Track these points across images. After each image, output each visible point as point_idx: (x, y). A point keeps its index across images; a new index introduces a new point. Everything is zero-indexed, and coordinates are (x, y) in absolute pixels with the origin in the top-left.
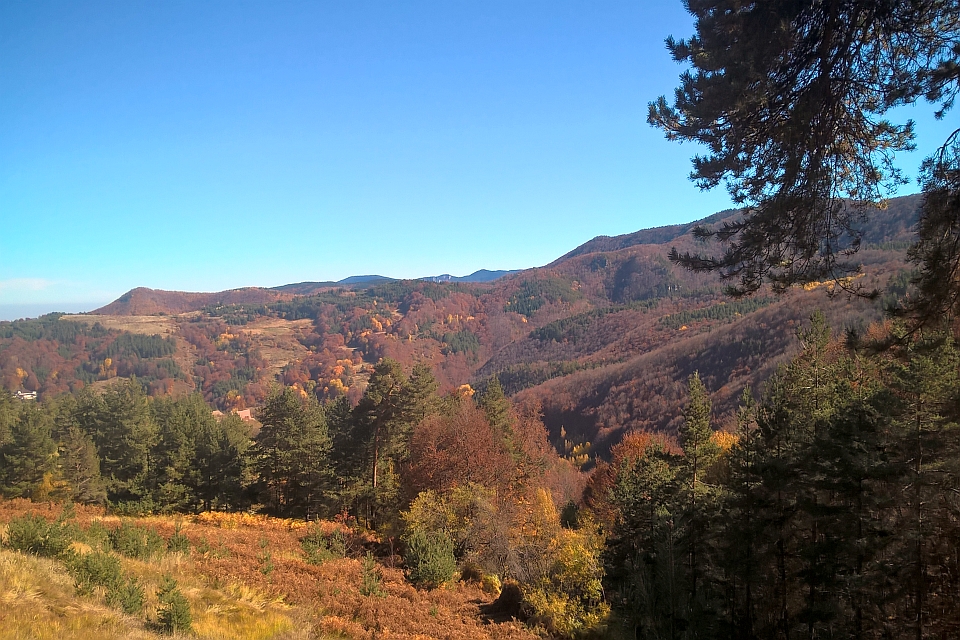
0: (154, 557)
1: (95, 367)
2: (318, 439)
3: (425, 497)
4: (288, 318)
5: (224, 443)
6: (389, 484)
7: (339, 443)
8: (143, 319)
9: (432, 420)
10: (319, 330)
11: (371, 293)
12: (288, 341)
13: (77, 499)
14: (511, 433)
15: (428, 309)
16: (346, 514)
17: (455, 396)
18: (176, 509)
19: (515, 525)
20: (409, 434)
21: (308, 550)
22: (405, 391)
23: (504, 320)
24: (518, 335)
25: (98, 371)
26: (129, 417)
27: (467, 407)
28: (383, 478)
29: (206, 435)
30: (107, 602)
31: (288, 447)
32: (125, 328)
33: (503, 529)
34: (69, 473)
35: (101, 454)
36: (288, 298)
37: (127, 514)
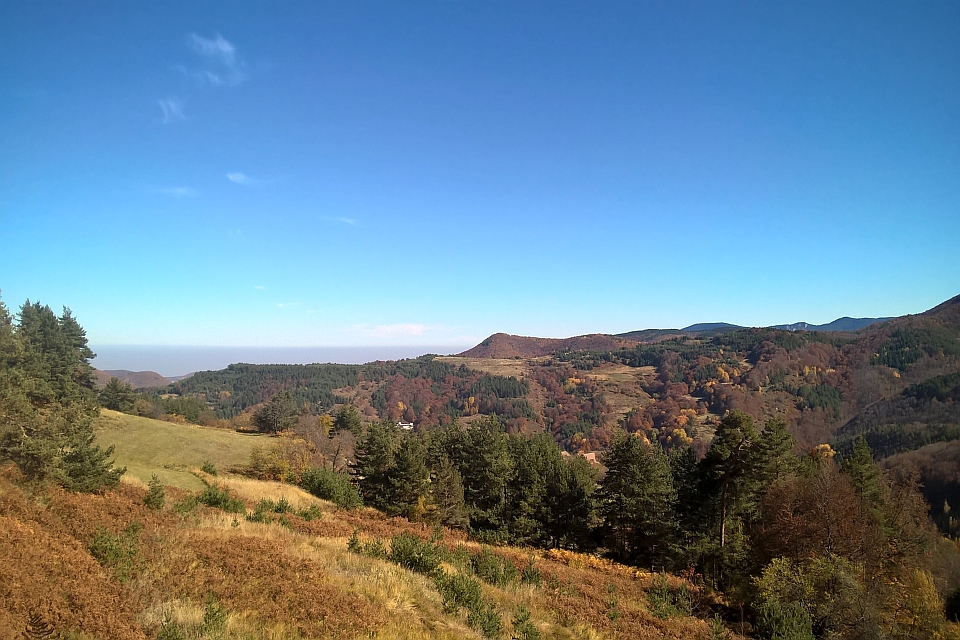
0: (509, 587)
1: (460, 404)
2: (662, 489)
3: (780, 564)
4: (632, 365)
5: (572, 484)
6: (738, 545)
7: (683, 494)
8: (502, 362)
9: (788, 480)
10: (663, 377)
11: (717, 341)
12: (631, 387)
13: (444, 523)
14: (882, 503)
15: (781, 360)
16: (693, 571)
17: (814, 456)
18: (528, 542)
19: (886, 609)
20: (760, 493)
21: (653, 602)
22: (756, 447)
23: (871, 375)
24: (889, 391)
25: (463, 407)
26: (489, 452)
27: (828, 469)
28: (731, 536)
29: (557, 475)
30: (469, 623)
31: (633, 494)
32: (486, 369)
33: (871, 611)
34: (439, 497)
35: (465, 484)
36: (631, 345)
37: (486, 542)
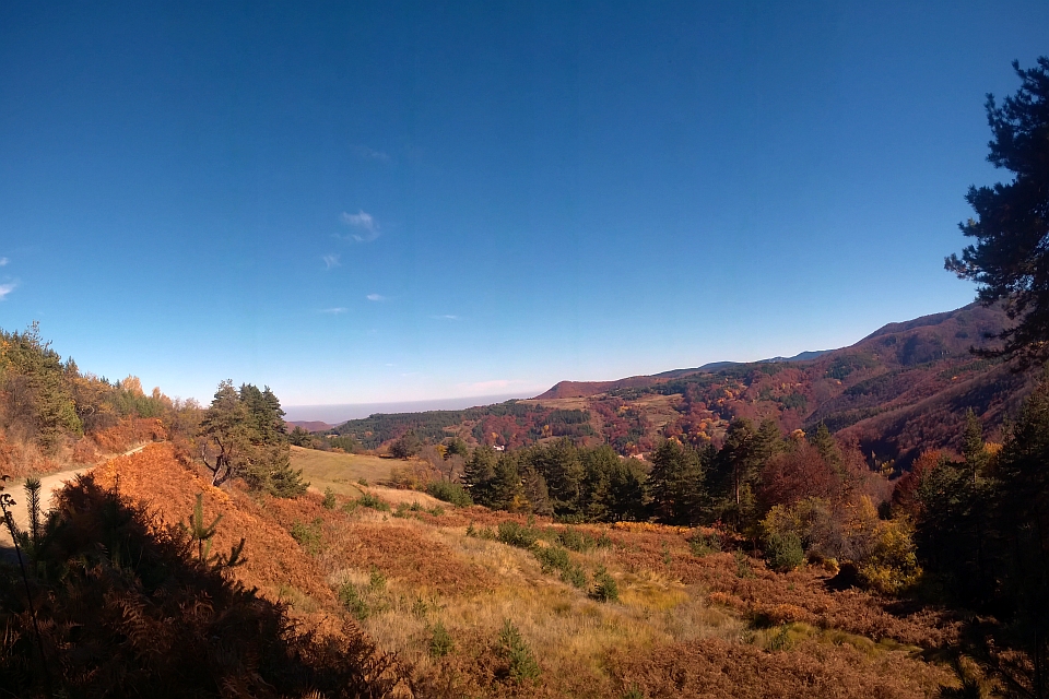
0: (589, 551)
1: (538, 431)
2: (694, 473)
3: (777, 509)
4: (665, 394)
5: (629, 477)
6: (748, 501)
7: (708, 474)
8: (567, 400)
9: (779, 456)
10: (687, 400)
11: (723, 374)
12: (666, 409)
13: (535, 512)
14: (838, 460)
15: (766, 381)
16: (720, 523)
17: (794, 439)
18: (599, 520)
19: (846, 522)
20: (761, 466)
21: (694, 547)
22: (755, 438)
23: (824, 383)
24: (834, 393)
25: (540, 432)
26: (565, 462)
27: (803, 444)
28: (743, 496)
29: (618, 472)
30: (562, 579)
31: (674, 479)
32: (556, 406)
33: (837, 526)
34: (529, 495)
35: (549, 485)
36: (664, 381)
37: (567, 522)
